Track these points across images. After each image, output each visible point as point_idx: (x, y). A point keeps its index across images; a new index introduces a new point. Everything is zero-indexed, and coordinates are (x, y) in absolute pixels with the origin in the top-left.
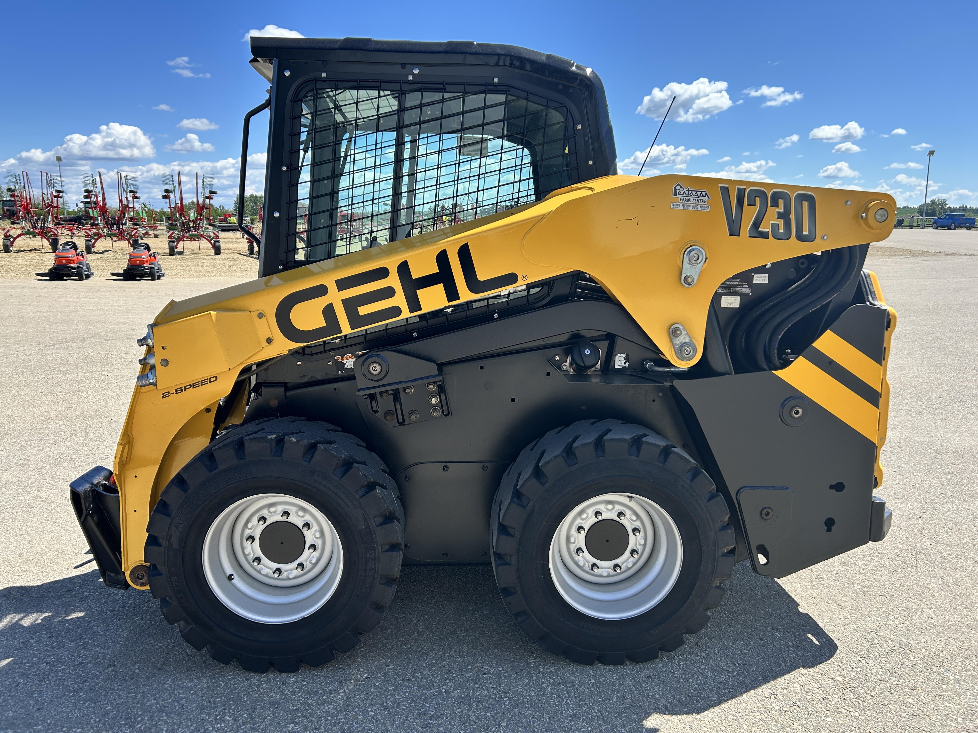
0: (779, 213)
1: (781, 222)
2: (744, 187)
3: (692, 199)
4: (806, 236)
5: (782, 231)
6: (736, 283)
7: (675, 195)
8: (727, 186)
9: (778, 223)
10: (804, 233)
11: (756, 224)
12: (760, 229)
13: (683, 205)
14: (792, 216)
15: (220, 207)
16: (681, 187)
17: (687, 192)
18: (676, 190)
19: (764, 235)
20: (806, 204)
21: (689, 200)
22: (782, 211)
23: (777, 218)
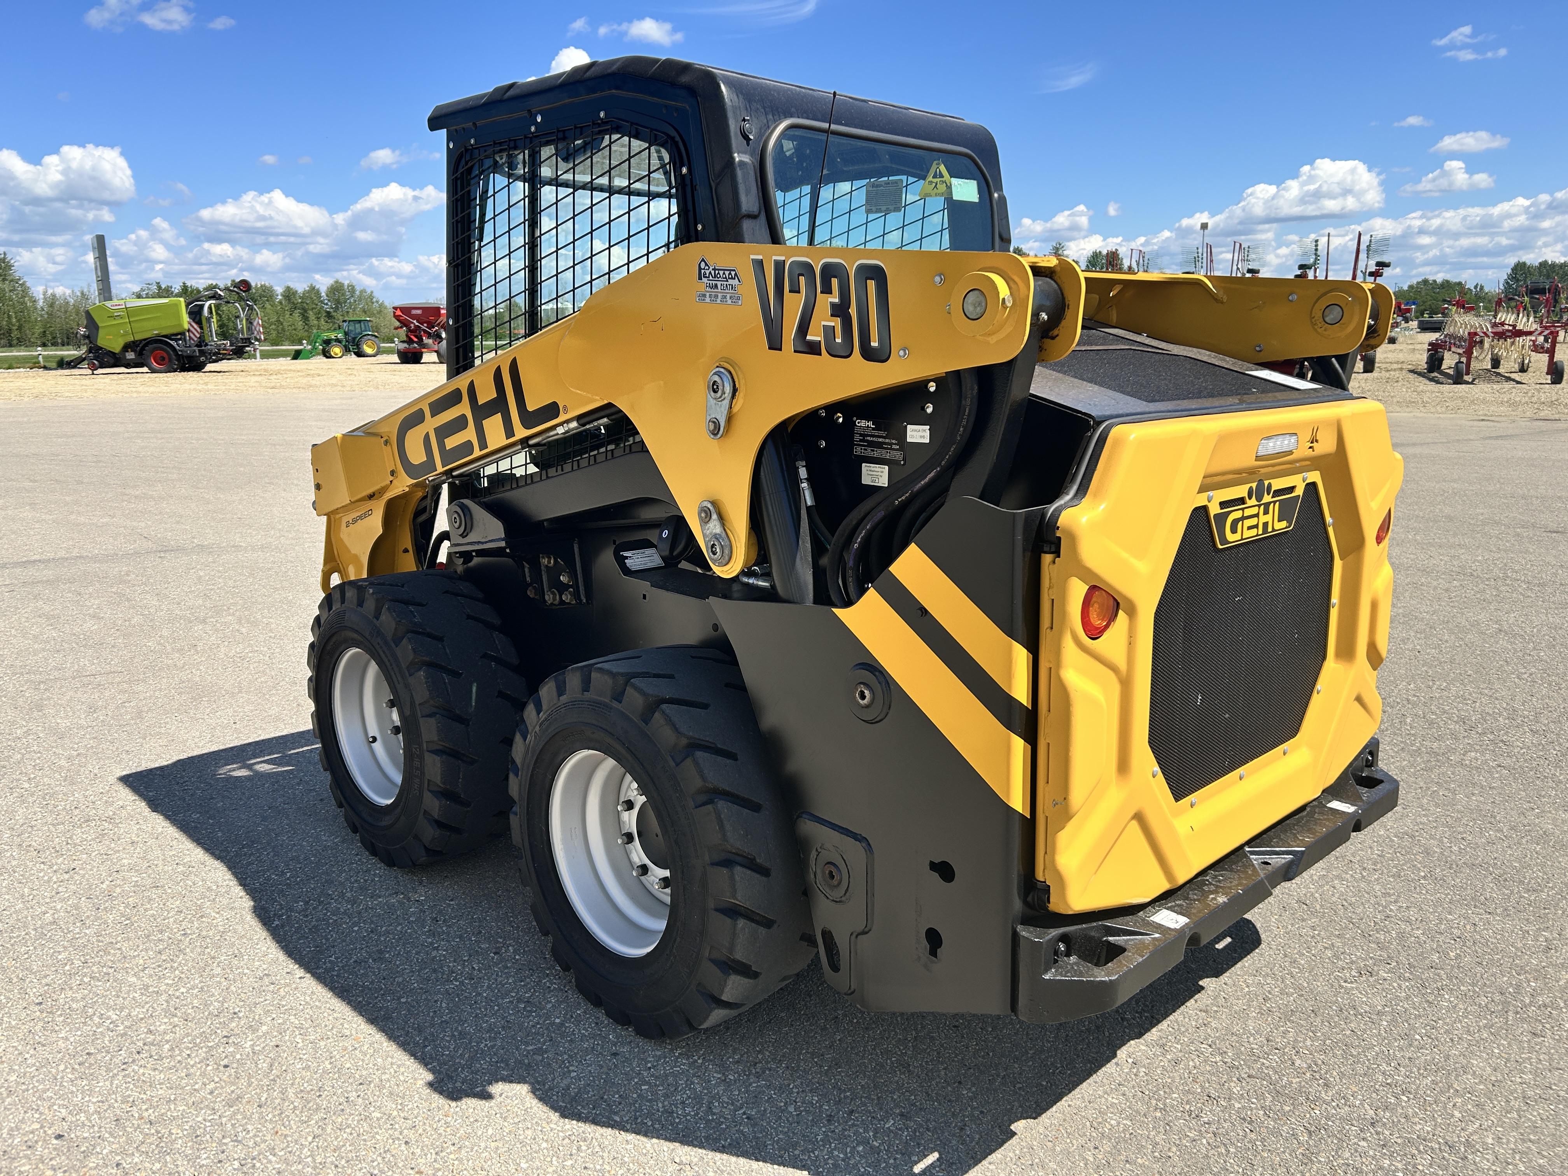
0: (833, 305)
1: (836, 323)
2: (783, 258)
3: (719, 284)
4: (874, 349)
5: (839, 340)
6: (881, 440)
7: (700, 278)
8: (760, 257)
9: (833, 324)
10: (873, 344)
11: (803, 328)
12: (808, 338)
13: (710, 296)
14: (853, 311)
15: (1476, 287)
16: (706, 264)
17: (713, 272)
18: (700, 269)
19: (813, 349)
20: (871, 284)
21: (716, 286)
22: (837, 300)
23: (832, 315)
